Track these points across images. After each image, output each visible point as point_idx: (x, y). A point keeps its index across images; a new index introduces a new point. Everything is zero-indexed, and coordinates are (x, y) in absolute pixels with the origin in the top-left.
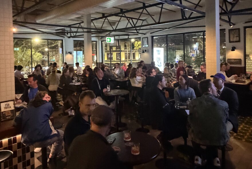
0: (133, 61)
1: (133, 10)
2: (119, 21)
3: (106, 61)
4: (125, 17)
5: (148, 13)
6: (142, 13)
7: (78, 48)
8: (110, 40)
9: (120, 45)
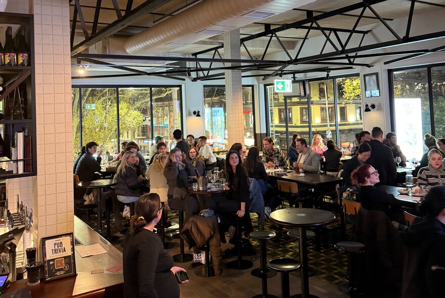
0: (340, 125)
1: (341, 11)
2: (305, 38)
3: (276, 126)
4: (318, 28)
5: (375, 16)
6: (361, 16)
7: (216, 99)
8: (282, 86)
9: (308, 92)
